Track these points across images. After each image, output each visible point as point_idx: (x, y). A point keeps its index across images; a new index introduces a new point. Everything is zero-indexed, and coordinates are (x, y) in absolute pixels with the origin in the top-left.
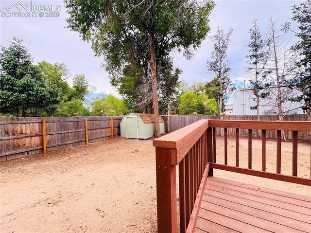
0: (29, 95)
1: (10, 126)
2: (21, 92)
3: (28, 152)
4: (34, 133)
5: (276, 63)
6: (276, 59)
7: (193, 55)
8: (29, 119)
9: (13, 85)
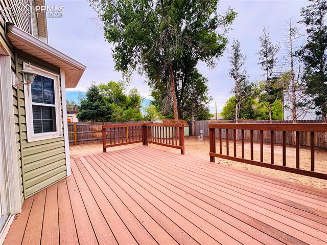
0: (98, 111)
1: (91, 126)
2: (95, 109)
3: (98, 140)
4: (100, 130)
5: (292, 66)
6: (292, 62)
7: (216, 64)
8: (98, 123)
9: (92, 106)
